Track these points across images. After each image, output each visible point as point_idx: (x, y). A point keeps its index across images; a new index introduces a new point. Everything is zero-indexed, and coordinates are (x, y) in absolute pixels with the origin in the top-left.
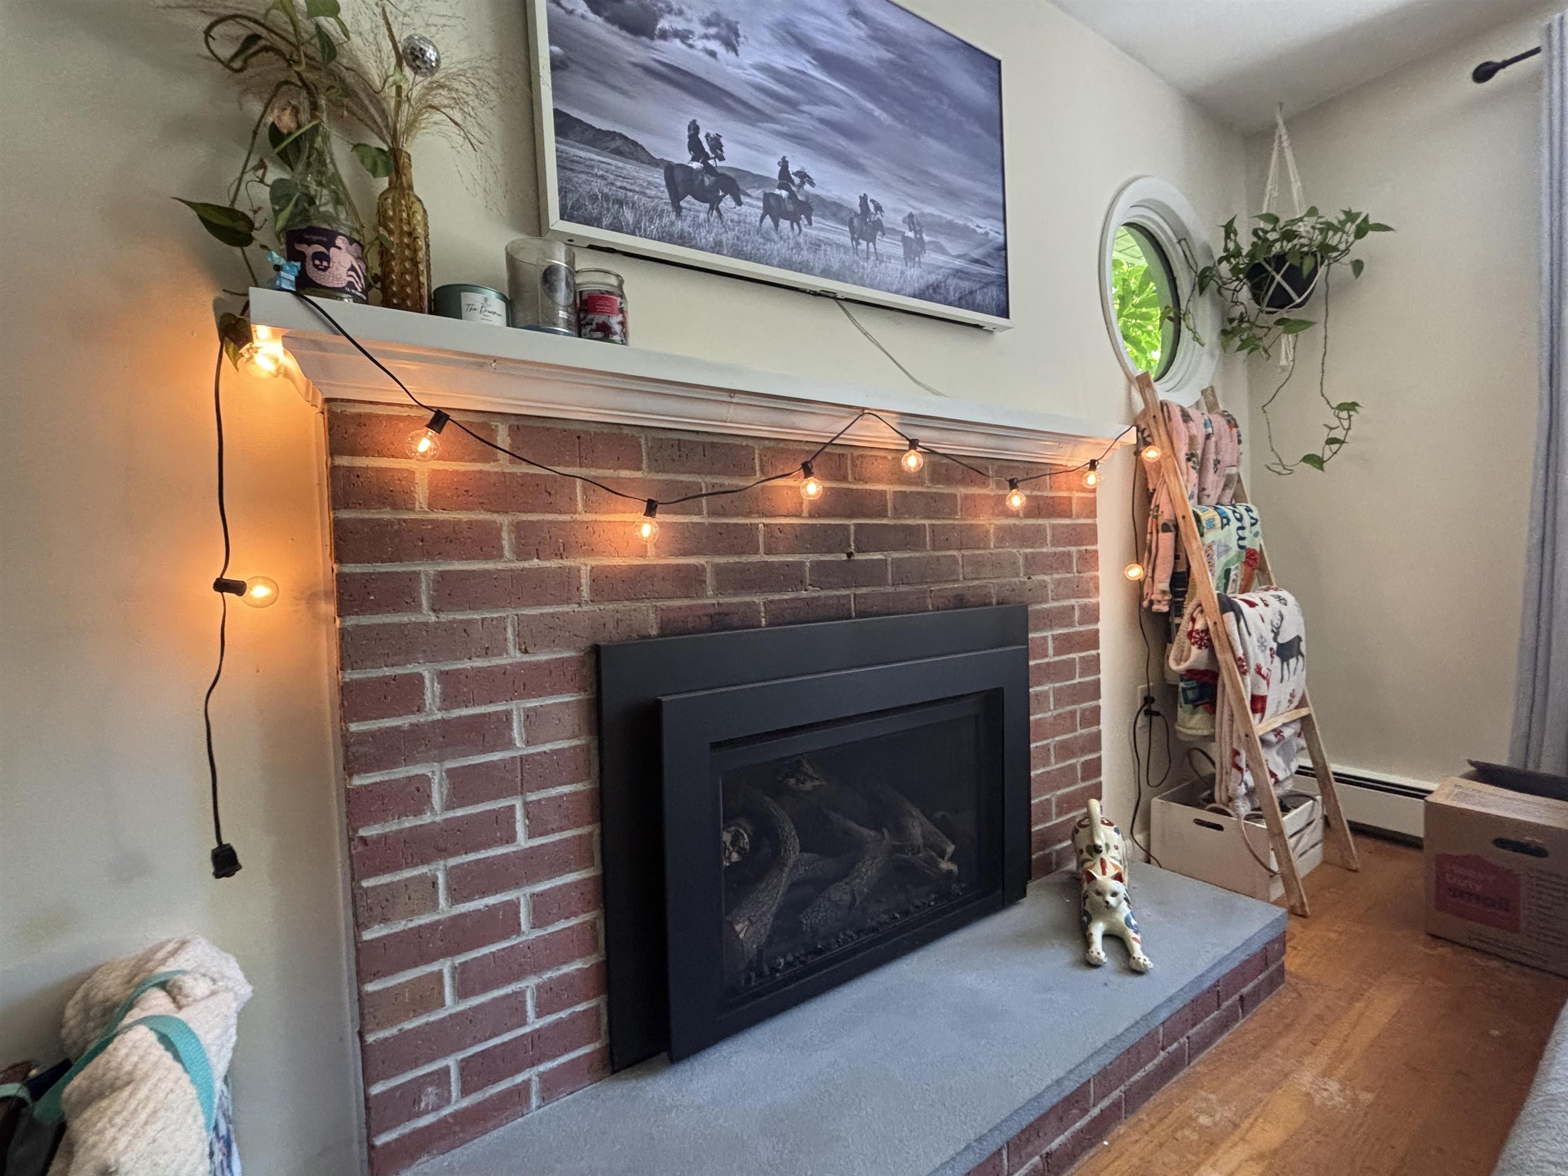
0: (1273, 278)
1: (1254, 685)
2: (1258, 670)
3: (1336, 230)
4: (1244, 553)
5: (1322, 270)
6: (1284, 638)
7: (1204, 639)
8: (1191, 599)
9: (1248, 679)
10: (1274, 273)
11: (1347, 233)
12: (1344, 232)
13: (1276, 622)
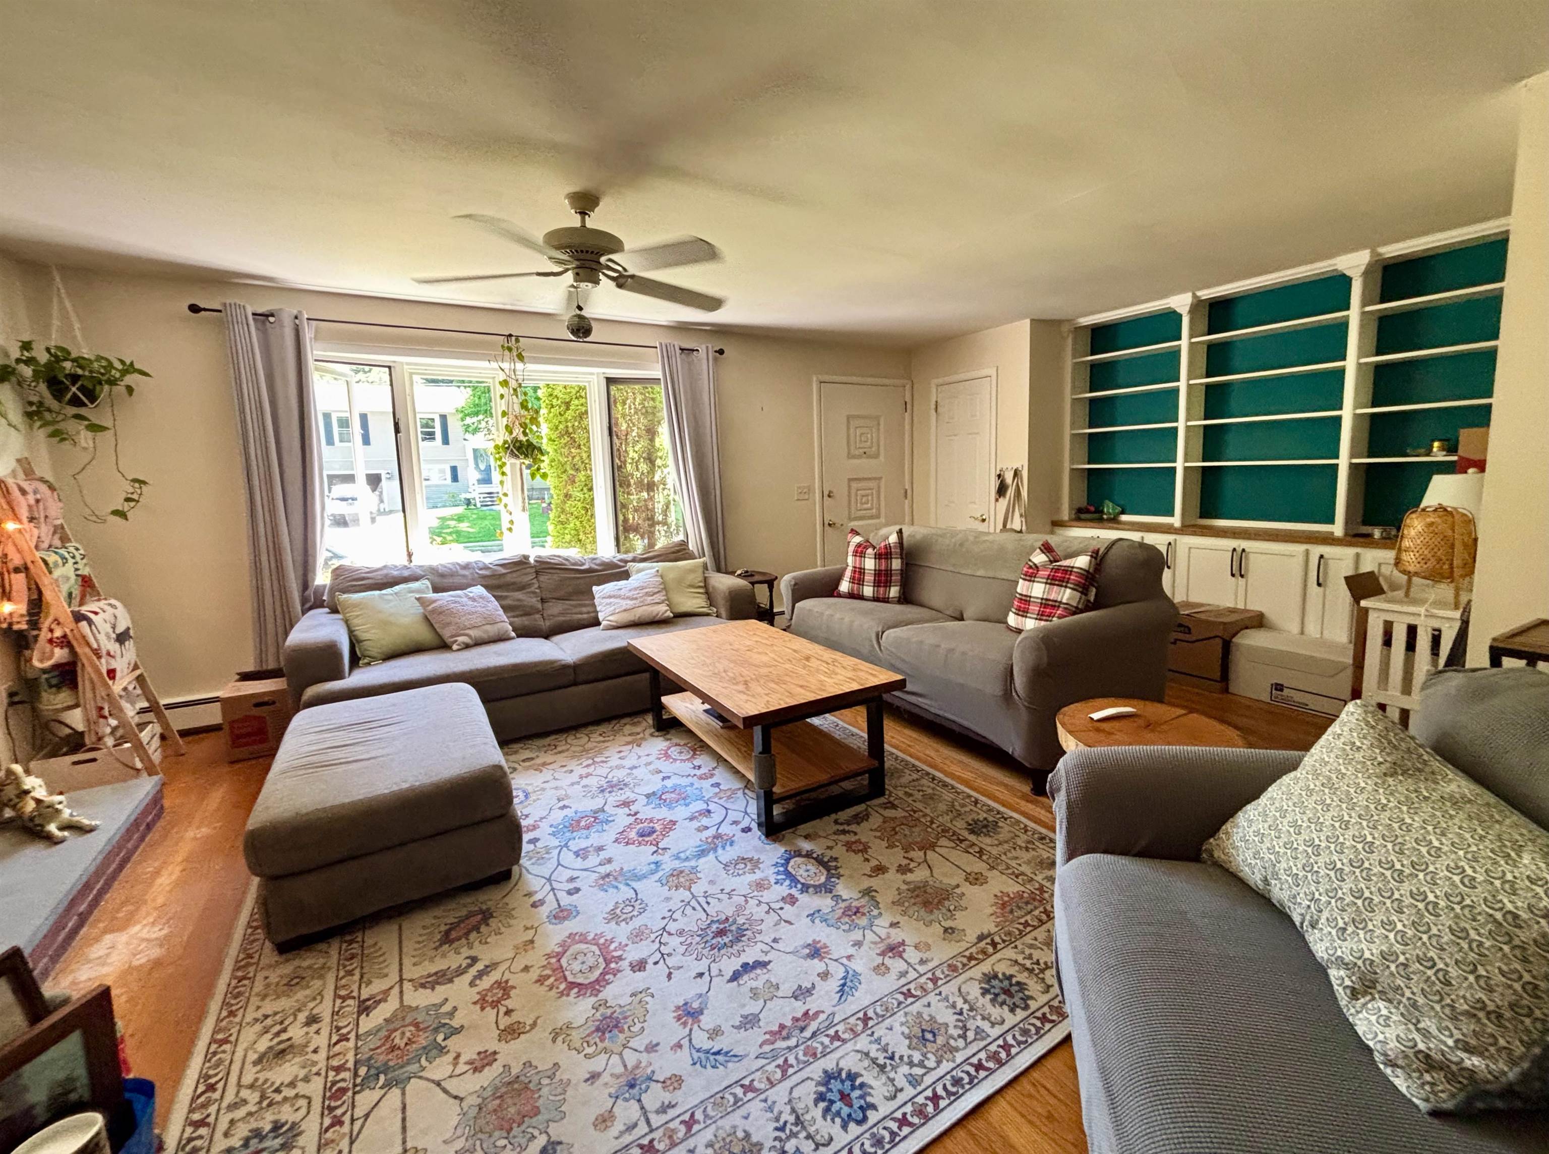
0: (69, 389)
1: (107, 663)
2: (109, 654)
4: (80, 579)
6: (120, 629)
7: (65, 642)
8: (46, 617)
9: (103, 660)
13: (113, 621)
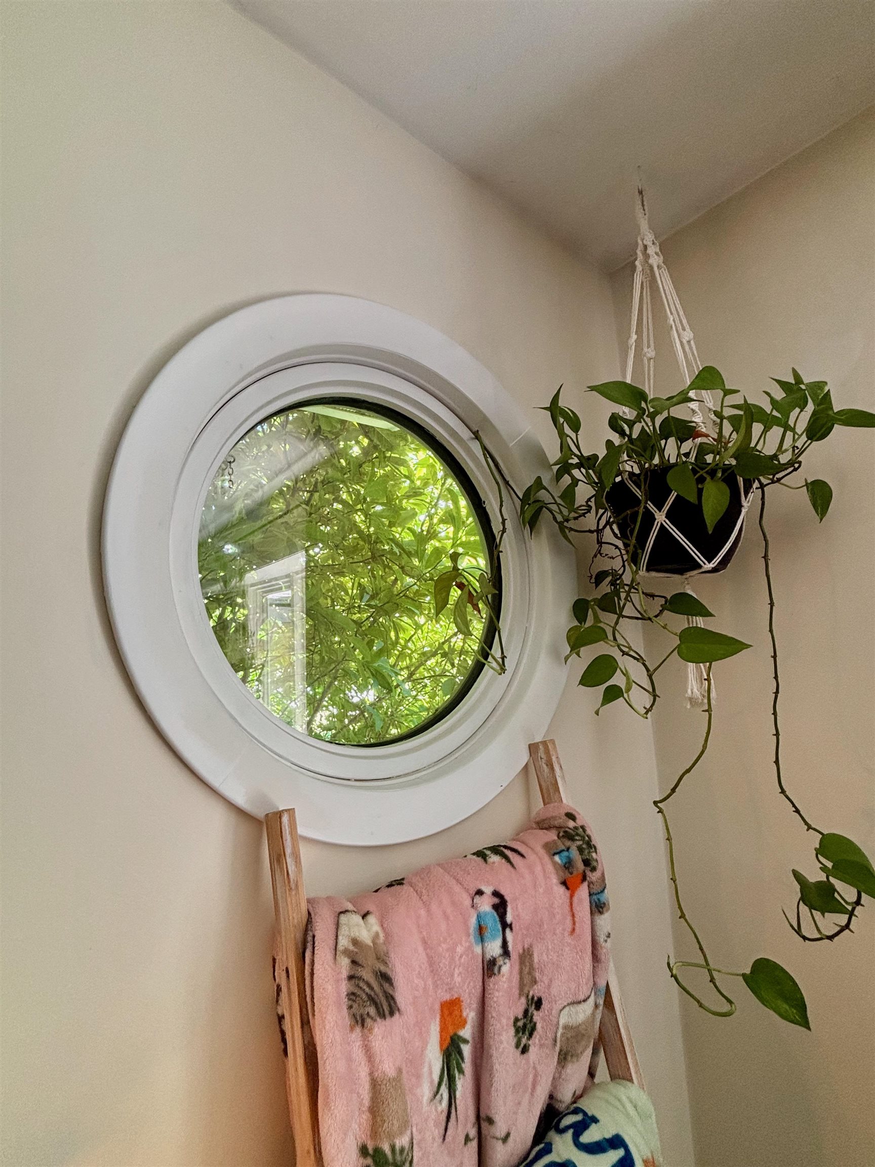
0: (649, 518)
3: (768, 422)
5: (749, 503)
10: (651, 506)
11: (793, 430)
12: (787, 428)
